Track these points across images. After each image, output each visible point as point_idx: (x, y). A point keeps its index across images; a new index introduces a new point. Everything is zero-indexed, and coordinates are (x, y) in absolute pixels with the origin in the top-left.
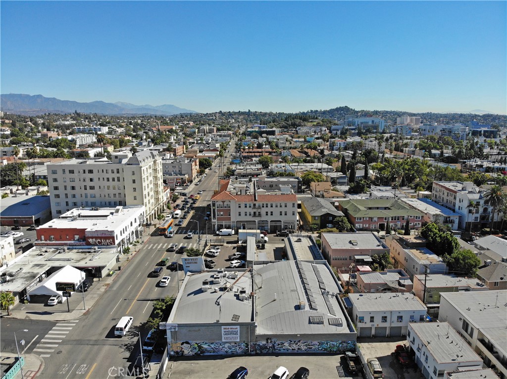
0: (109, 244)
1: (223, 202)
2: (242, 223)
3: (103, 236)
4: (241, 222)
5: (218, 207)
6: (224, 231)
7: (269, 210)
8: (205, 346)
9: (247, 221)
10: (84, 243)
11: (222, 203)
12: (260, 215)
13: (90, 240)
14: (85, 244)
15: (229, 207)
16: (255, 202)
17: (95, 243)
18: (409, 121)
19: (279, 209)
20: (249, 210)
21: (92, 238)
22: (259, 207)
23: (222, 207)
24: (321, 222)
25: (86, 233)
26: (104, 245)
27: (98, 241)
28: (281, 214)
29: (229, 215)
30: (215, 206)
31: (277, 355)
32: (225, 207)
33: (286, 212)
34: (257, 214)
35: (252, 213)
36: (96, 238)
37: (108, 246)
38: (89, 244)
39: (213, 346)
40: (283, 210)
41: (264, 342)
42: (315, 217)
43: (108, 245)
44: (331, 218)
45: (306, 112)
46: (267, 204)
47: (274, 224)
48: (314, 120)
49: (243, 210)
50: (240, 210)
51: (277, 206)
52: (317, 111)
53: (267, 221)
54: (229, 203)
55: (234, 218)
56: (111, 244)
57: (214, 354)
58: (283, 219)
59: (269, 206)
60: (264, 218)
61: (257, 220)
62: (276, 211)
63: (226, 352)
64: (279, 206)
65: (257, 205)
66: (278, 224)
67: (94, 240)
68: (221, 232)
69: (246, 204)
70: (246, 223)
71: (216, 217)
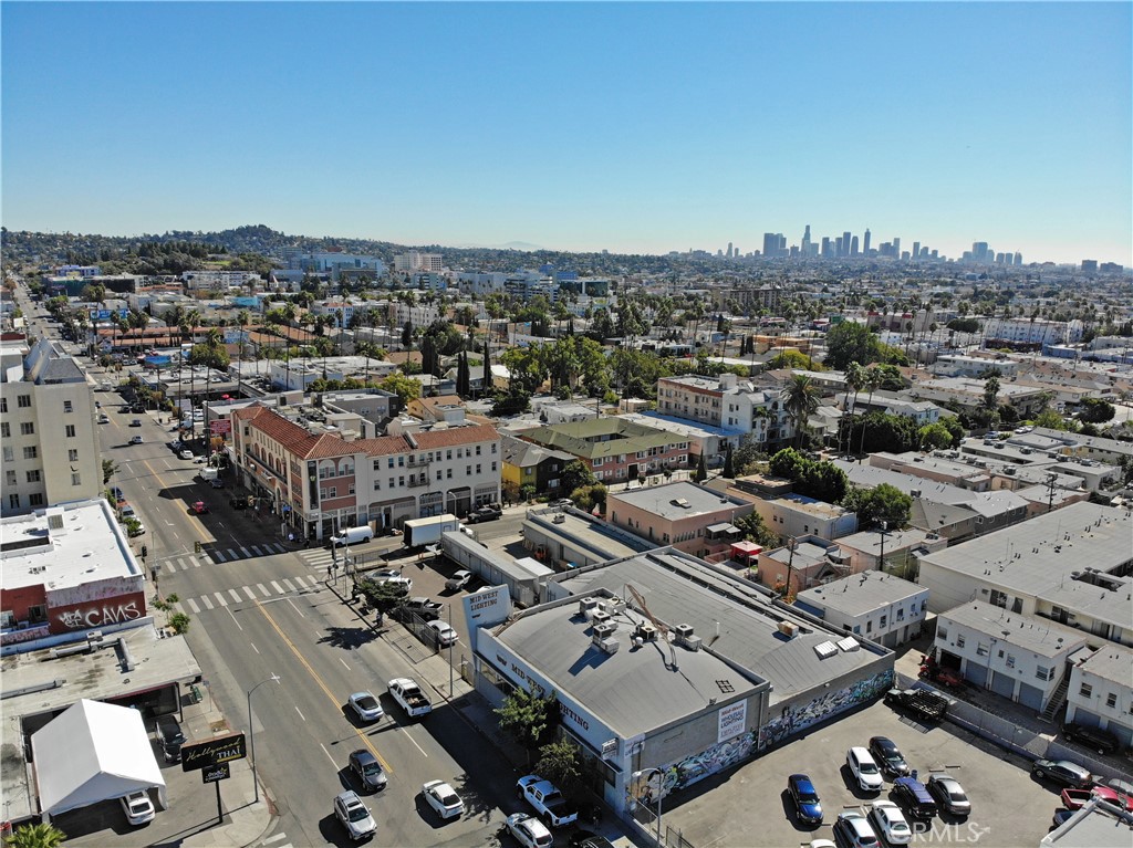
0: (126, 616)
1: (336, 461)
2: (383, 508)
3: (107, 596)
4: (381, 504)
5: (322, 476)
6: (353, 534)
7: (444, 465)
8: (689, 766)
9: (394, 501)
10: (43, 629)
11: (332, 465)
12: (424, 480)
13: (65, 617)
14: (47, 633)
15: (352, 472)
16: (413, 452)
17: (83, 622)
18: (419, 263)
19: (466, 462)
20: (398, 472)
21: (71, 608)
22: (424, 463)
23: (332, 475)
24: (538, 479)
25: (50, 599)
26: (110, 623)
27: (93, 615)
28: (469, 473)
29: (352, 492)
30: (315, 475)
31: (801, 735)
32: (342, 473)
33: (479, 466)
34: (417, 478)
35: (407, 479)
36: (84, 607)
37: (124, 625)
38: (59, 629)
39: (701, 760)
40: (474, 461)
41: (778, 719)
42: (527, 468)
43: (122, 620)
44: (555, 467)
45: (161, 235)
46: (439, 453)
47: (455, 497)
48: (220, 256)
49: (385, 474)
50: (377, 475)
51: (459, 456)
52: (190, 234)
53: (439, 492)
54: (350, 463)
55: (364, 497)
56: (133, 615)
57: (706, 775)
58: (474, 482)
59: (444, 456)
60: (435, 486)
61: (418, 492)
62: (458, 466)
63: (722, 764)
64: (464, 454)
65: (417, 459)
66: (463, 495)
67: (77, 613)
68: (345, 535)
69: (391, 460)
70: (392, 506)
71: (320, 500)
